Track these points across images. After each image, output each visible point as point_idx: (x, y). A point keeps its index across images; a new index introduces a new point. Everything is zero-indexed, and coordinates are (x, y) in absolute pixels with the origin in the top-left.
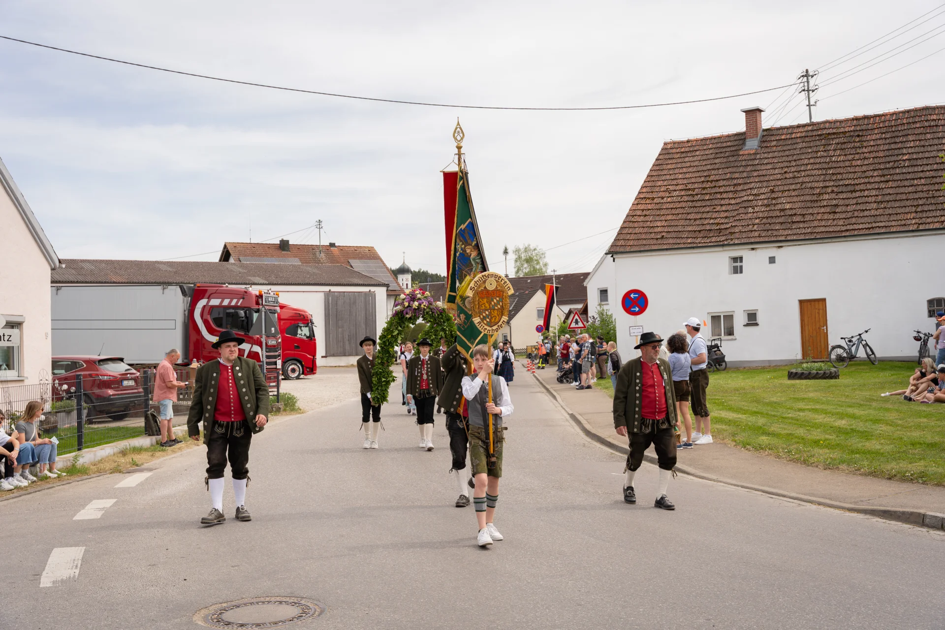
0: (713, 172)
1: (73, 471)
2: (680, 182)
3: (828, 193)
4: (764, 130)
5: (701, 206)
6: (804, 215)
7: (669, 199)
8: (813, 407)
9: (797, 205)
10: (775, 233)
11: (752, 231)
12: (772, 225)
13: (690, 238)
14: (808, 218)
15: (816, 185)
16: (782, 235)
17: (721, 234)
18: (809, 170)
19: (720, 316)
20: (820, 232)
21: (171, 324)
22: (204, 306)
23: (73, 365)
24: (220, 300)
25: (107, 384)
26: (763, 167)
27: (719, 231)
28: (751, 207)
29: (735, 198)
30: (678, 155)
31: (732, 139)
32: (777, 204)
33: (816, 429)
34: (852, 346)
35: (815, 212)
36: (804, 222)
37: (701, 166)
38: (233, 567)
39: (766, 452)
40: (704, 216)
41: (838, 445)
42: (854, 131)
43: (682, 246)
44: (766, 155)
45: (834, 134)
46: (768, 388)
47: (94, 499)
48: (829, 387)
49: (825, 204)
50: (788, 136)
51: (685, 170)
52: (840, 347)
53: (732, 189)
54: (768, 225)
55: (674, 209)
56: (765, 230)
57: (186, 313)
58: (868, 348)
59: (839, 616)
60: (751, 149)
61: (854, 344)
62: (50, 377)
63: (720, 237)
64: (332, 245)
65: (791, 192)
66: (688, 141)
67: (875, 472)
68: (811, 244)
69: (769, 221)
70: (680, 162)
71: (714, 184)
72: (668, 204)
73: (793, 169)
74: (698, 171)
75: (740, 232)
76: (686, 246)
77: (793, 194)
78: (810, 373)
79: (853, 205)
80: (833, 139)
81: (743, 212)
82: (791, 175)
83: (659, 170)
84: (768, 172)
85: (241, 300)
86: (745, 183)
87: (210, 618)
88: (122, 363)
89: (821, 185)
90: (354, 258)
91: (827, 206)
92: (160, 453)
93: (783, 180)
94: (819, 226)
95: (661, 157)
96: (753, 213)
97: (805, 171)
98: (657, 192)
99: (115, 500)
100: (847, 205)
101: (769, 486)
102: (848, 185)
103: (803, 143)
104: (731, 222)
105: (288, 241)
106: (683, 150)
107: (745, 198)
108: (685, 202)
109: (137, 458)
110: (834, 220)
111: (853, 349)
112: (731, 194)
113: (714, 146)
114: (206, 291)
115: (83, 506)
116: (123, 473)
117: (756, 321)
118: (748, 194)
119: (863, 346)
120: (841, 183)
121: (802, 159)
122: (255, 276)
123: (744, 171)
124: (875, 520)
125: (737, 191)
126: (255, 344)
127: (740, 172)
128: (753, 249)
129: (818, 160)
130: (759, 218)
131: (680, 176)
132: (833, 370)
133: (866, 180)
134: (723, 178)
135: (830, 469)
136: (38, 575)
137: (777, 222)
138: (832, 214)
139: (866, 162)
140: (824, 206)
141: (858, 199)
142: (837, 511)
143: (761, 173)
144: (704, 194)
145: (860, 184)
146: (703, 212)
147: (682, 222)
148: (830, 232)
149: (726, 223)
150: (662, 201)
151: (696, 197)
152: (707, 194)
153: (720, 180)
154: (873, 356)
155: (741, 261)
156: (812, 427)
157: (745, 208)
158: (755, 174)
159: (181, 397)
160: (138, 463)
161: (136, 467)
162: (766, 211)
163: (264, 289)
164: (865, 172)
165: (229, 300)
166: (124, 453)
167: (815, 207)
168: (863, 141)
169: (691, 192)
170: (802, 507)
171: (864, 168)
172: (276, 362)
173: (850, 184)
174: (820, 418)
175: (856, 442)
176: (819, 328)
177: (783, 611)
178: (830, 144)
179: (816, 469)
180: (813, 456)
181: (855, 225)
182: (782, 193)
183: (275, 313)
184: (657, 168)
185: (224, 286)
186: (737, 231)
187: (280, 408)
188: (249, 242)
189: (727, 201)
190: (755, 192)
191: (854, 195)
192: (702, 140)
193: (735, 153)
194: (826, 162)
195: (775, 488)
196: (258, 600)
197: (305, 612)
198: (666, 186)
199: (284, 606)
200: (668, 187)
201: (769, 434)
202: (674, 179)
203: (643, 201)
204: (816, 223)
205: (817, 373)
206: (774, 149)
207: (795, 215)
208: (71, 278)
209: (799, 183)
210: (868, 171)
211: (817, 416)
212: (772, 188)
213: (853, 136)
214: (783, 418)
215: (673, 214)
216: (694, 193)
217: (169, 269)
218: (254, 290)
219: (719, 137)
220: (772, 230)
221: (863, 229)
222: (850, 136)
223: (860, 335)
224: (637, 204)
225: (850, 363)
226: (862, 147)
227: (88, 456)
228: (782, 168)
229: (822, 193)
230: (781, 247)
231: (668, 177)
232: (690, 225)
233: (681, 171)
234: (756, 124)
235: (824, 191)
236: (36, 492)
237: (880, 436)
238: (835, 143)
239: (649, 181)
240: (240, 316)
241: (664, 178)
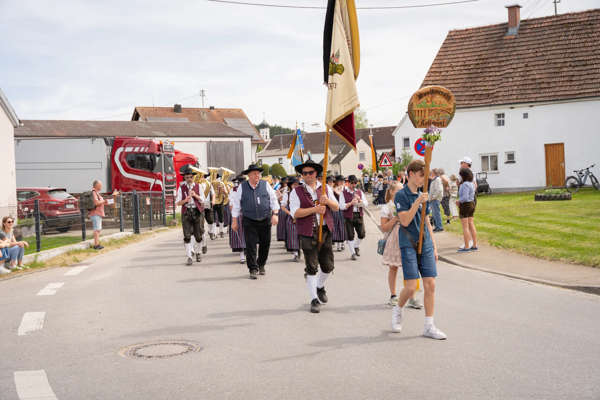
0: (484, 52)
1: (34, 265)
2: (460, 59)
3: (567, 67)
4: (522, 21)
5: (475, 77)
6: (549, 83)
7: (452, 73)
8: (549, 219)
9: (544, 76)
10: (528, 96)
11: (511, 95)
12: (526, 91)
13: (467, 100)
14: (552, 85)
15: (558, 61)
16: (533, 98)
17: (489, 97)
18: (554, 50)
19: (488, 156)
20: (561, 95)
21: (98, 166)
22: (122, 152)
23: (32, 193)
24: (133, 148)
25: (56, 207)
26: (520, 48)
27: (488, 95)
28: (511, 77)
29: (499, 71)
30: (459, 40)
31: (498, 28)
32: (530, 75)
33: (548, 234)
34: (582, 177)
35: (557, 81)
36: (549, 88)
37: (476, 48)
38: (143, 323)
39: (512, 250)
40: (478, 84)
41: (562, 244)
42: (587, 21)
43: (461, 106)
44: (523, 40)
45: (573, 23)
46: (520, 207)
47: (50, 282)
48: (563, 206)
49: (565, 74)
50: (539, 26)
51: (464, 51)
52: (573, 177)
53: (498, 65)
54: (523, 90)
55: (456, 79)
56: (521, 94)
57: (109, 157)
58: (593, 178)
59: (540, 350)
60: (512, 35)
61: (583, 176)
62: (16, 203)
63: (488, 100)
64: (212, 108)
65: (540, 66)
66: (466, 30)
67: (584, 262)
68: (554, 104)
69: (524, 87)
70: (460, 46)
71: (484, 61)
72: (451, 76)
73: (542, 50)
74: (474, 52)
75: (503, 95)
76: (463, 106)
77: (542, 67)
78: (550, 196)
79: (585, 75)
80: (571, 27)
81: (505, 81)
82: (540, 54)
83: (445, 51)
84: (524, 52)
85: (147, 148)
86: (507, 60)
87: (129, 353)
88: (65, 192)
89: (562, 60)
90: (228, 117)
91: (566, 76)
92: (93, 253)
93: (534, 58)
94: (559, 91)
95: (447, 42)
96: (513, 81)
97: (550, 51)
98: (444, 67)
99: (64, 283)
100: (581, 76)
101: (510, 272)
102: (581, 60)
103: (549, 30)
104: (496, 89)
105: (180, 106)
106: (462, 36)
107: (507, 71)
108: (463, 74)
109: (78, 256)
110: (571, 86)
111: (583, 179)
112: (497, 68)
113: (485, 33)
114: (123, 141)
115: (43, 287)
116: (69, 267)
117: (513, 159)
118: (509, 68)
119: (590, 177)
120: (577, 59)
121: (548, 42)
122: (156, 131)
123: (507, 52)
124: (579, 293)
125: (501, 66)
126: (157, 179)
127: (504, 52)
128: (512, 108)
129: (560, 43)
130: (517, 85)
131: (460, 56)
132: (567, 194)
133: (595, 57)
134: (491, 57)
135: (554, 260)
136: (16, 328)
137: (529, 88)
138: (570, 82)
139: (595, 44)
140: (564, 76)
141: (588, 71)
142: (554, 288)
143: (518, 52)
144: (477, 68)
145: (591, 60)
146: (477, 82)
147: (461, 89)
148: (568, 95)
149: (493, 89)
150: (447, 74)
151: (471, 70)
152: (479, 68)
153: (489, 58)
154: (597, 184)
155: (503, 117)
156: (546, 233)
157: (507, 78)
158: (515, 53)
159: (107, 216)
160: (78, 260)
161: (77, 263)
162: (522, 80)
163: (163, 140)
164: (594, 51)
165: (139, 148)
166: (68, 253)
167: (557, 77)
168: (593, 28)
169: (468, 67)
170: (531, 285)
171: (594, 48)
172: (173, 192)
173: (583, 60)
174: (552, 227)
175: (574, 243)
176: (559, 164)
177: (503, 347)
178: (570, 31)
179: (544, 261)
180: (543, 252)
181: (586, 90)
182: (534, 67)
183: (171, 157)
184: (444, 50)
185: (135, 138)
186: (500, 95)
187: (176, 223)
188: (152, 106)
189: (494, 74)
190: (514, 66)
191: (586, 68)
192: (476, 29)
193: (500, 38)
194: (566, 44)
195: (514, 273)
196: (160, 342)
197: (190, 349)
198: (450, 63)
199: (176, 346)
200: (451, 64)
201: (515, 237)
202: (456, 58)
203: (433, 74)
204: (558, 89)
205: (556, 196)
206: (529, 35)
207: (543, 83)
208: (27, 134)
209: (546, 60)
210: (596, 50)
211: (550, 225)
212: (526, 63)
213: (586, 25)
214: (526, 227)
215: (455, 83)
216: (470, 68)
217: (96, 126)
218: (156, 141)
219: (489, 27)
220: (526, 94)
221: (592, 92)
222: (584, 25)
223: (588, 169)
224: (429, 76)
225: (580, 189)
226: (593, 33)
227: (45, 255)
228: (534, 49)
229: (563, 67)
230: (532, 106)
231: (452, 56)
232: (467, 91)
233: (461, 52)
234: (516, 16)
235: (564, 65)
236: (10, 278)
237: (592, 238)
238: (573, 30)
239: (438, 60)
240: (147, 159)
241: (448, 57)
